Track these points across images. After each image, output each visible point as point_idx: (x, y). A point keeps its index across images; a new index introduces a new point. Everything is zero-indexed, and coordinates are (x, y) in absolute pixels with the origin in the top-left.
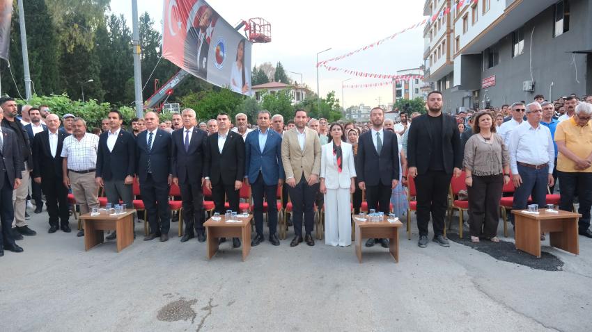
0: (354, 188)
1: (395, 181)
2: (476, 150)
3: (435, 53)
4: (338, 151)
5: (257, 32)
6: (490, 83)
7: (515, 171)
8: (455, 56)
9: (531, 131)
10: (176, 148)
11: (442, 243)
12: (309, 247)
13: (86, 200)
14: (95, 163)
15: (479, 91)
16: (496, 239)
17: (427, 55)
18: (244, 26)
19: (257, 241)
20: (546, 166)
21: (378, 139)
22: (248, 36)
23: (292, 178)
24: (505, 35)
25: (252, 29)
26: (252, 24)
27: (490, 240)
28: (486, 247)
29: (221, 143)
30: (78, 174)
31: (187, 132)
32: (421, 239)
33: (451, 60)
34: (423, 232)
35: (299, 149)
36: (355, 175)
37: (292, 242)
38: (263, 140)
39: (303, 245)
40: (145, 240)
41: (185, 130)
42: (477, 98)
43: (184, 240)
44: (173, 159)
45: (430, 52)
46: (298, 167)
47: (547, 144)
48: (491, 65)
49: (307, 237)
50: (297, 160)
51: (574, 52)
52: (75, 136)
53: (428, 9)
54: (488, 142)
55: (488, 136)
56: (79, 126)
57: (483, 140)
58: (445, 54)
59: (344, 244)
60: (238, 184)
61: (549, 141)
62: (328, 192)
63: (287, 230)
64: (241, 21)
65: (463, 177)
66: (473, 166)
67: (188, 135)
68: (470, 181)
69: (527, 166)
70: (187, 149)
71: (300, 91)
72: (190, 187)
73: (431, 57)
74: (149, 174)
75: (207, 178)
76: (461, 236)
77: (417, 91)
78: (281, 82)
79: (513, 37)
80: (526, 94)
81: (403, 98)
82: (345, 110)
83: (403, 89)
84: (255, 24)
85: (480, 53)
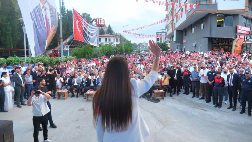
3: (169, 27)
5: (100, 23)
6: (185, 42)
8: (174, 30)
15: (182, 44)
17: (166, 27)
18: (95, 21)
22: (96, 24)
24: (189, 25)
25: (98, 22)
26: (98, 20)
42: (181, 46)
45: (167, 26)
48: (185, 35)
51: (203, 37)
53: (167, 9)
58: (172, 28)
71: (118, 38)
77: (165, 38)
78: (110, 34)
79: (191, 27)
80: (194, 48)
81: (160, 41)
82: (137, 45)
83: (160, 38)
84: (99, 20)
85: (183, 30)
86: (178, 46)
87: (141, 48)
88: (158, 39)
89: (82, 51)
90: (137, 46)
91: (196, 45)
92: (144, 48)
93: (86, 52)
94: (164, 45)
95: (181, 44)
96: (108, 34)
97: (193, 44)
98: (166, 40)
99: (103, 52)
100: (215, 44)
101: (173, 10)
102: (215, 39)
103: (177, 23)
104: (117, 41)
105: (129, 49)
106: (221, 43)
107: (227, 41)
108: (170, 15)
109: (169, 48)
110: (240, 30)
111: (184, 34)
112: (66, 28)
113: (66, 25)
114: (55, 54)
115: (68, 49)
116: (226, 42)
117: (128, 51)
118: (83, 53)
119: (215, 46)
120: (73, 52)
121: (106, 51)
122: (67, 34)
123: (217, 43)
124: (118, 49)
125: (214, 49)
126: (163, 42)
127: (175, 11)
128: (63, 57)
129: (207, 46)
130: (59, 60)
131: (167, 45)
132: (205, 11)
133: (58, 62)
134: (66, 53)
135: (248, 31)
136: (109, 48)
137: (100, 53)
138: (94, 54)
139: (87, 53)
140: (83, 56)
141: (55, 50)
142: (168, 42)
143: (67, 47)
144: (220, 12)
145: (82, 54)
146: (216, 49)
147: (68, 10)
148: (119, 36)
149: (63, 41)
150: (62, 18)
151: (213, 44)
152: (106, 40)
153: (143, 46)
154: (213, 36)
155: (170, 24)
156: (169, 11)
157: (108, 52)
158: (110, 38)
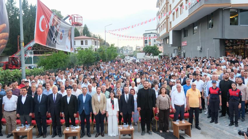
0: (118, 115)
1: (133, 112)
2: (160, 100)
3: (162, 27)
4: (112, 102)
5: (76, 21)
6: (185, 44)
7: (174, 108)
8: (170, 30)
9: (178, 94)
10: (50, 101)
11: (149, 134)
12: (102, 137)
13: (11, 122)
14: (16, 108)
16: (168, 131)
18: (69, 18)
19: (82, 136)
20: (184, 106)
21: (127, 97)
22: (71, 22)
23: (95, 112)
24: (190, 24)
25: (73, 19)
27: (166, 131)
28: (164, 135)
29: (68, 99)
30: (8, 113)
31: (55, 95)
32: (142, 132)
33: (168, 31)
34: (143, 129)
35: (98, 102)
36: (119, 110)
37: (96, 136)
38: (84, 98)
39: (100, 136)
40: (37, 138)
41: (53, 94)
42: (180, 50)
43: (53, 137)
44: (48, 106)
45: (159, 26)
46: (98, 108)
47: (183, 98)
48: (185, 36)
49: (101, 133)
50: (97, 106)
51: (214, 39)
52: (8, 97)
53: (158, 5)
54: (164, 98)
55: (164, 96)
56: (10, 93)
57: (162, 97)
58: (166, 28)
59: (115, 135)
60: (75, 115)
61: (184, 97)
62: (109, 116)
63: (94, 129)
64: (68, 15)
65: (156, 110)
66: (159, 106)
67: (55, 96)
68: (158, 111)
69: (177, 106)
70: (55, 102)
71: (96, 41)
72: (55, 116)
73: (160, 28)
74: (39, 112)
75: (63, 113)
76: (157, 130)
77: (155, 41)
78: (86, 36)
79: (193, 25)
80: (198, 52)
81: (148, 44)
82: (120, 48)
83: (148, 40)
84: (74, 17)
85: (181, 30)
86: (174, 49)
87: (124, 52)
88: (146, 42)
89: (52, 59)
90: (119, 50)
91: (201, 49)
92: (129, 52)
93: (58, 60)
94: (154, 49)
95: (179, 47)
96: (84, 35)
97: (197, 48)
98: (156, 43)
99: (81, 59)
100: (229, 47)
101: (167, 5)
102: (229, 40)
103: (174, 21)
104: (96, 45)
105: (113, 55)
106: (236, 46)
107: (243, 44)
108: (163, 11)
109: (160, 52)
111: (183, 35)
112: (29, 28)
113: (29, 24)
114: (14, 63)
115: (32, 56)
116: (241, 45)
117: (111, 57)
118: (54, 61)
119: (228, 50)
120: (40, 60)
121: (85, 58)
122: (31, 36)
123: (231, 46)
124: (100, 55)
125: (228, 54)
126: (152, 45)
127: (170, 6)
128: (25, 68)
129: (219, 50)
130: (19, 73)
131: (158, 48)
132: (215, 5)
133: (16, 78)
134: (28, 61)
136: (89, 54)
137: (77, 61)
138: (69, 63)
139: (60, 61)
140: (54, 66)
141: (14, 58)
142: (159, 45)
143: (31, 53)
144: (234, 7)
145: (53, 63)
146: (230, 53)
147: (31, 5)
148: (97, 38)
149: (25, 45)
150: (24, 16)
151: (226, 47)
152: (82, 43)
153: (127, 50)
154: (227, 37)
155: (164, 23)
156: (161, 7)
157: (88, 59)
158: (87, 41)
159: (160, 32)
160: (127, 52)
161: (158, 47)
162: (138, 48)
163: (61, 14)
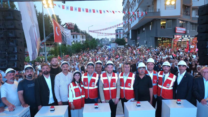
3: (126, 26)
6: (139, 39)
8: (130, 29)
18: (66, 24)
42: (136, 42)
45: (124, 25)
51: (151, 37)
58: (128, 28)
71: (83, 35)
78: (77, 32)
79: (143, 27)
80: (145, 44)
81: (119, 37)
83: (119, 34)
85: (136, 29)
86: (133, 42)
87: (103, 42)
88: (117, 36)
90: (100, 41)
91: (146, 42)
92: (106, 42)
94: (122, 41)
95: (135, 40)
96: (75, 32)
97: (144, 41)
98: (124, 36)
100: (160, 41)
102: (160, 38)
104: (83, 38)
108: (126, 16)
109: (126, 43)
110: (178, 30)
111: (138, 33)
116: (168, 40)
119: (160, 43)
123: (162, 41)
126: (121, 38)
132: (152, 17)
135: (184, 31)
142: (126, 38)
144: (163, 18)
146: (161, 45)
147: (39, 12)
148: (84, 33)
151: (158, 41)
152: (74, 37)
153: (105, 41)
155: (127, 24)
156: (125, 13)
158: (77, 36)
159: (125, 30)
160: (105, 42)
161: (125, 39)
162: (113, 39)
163: (59, 18)
